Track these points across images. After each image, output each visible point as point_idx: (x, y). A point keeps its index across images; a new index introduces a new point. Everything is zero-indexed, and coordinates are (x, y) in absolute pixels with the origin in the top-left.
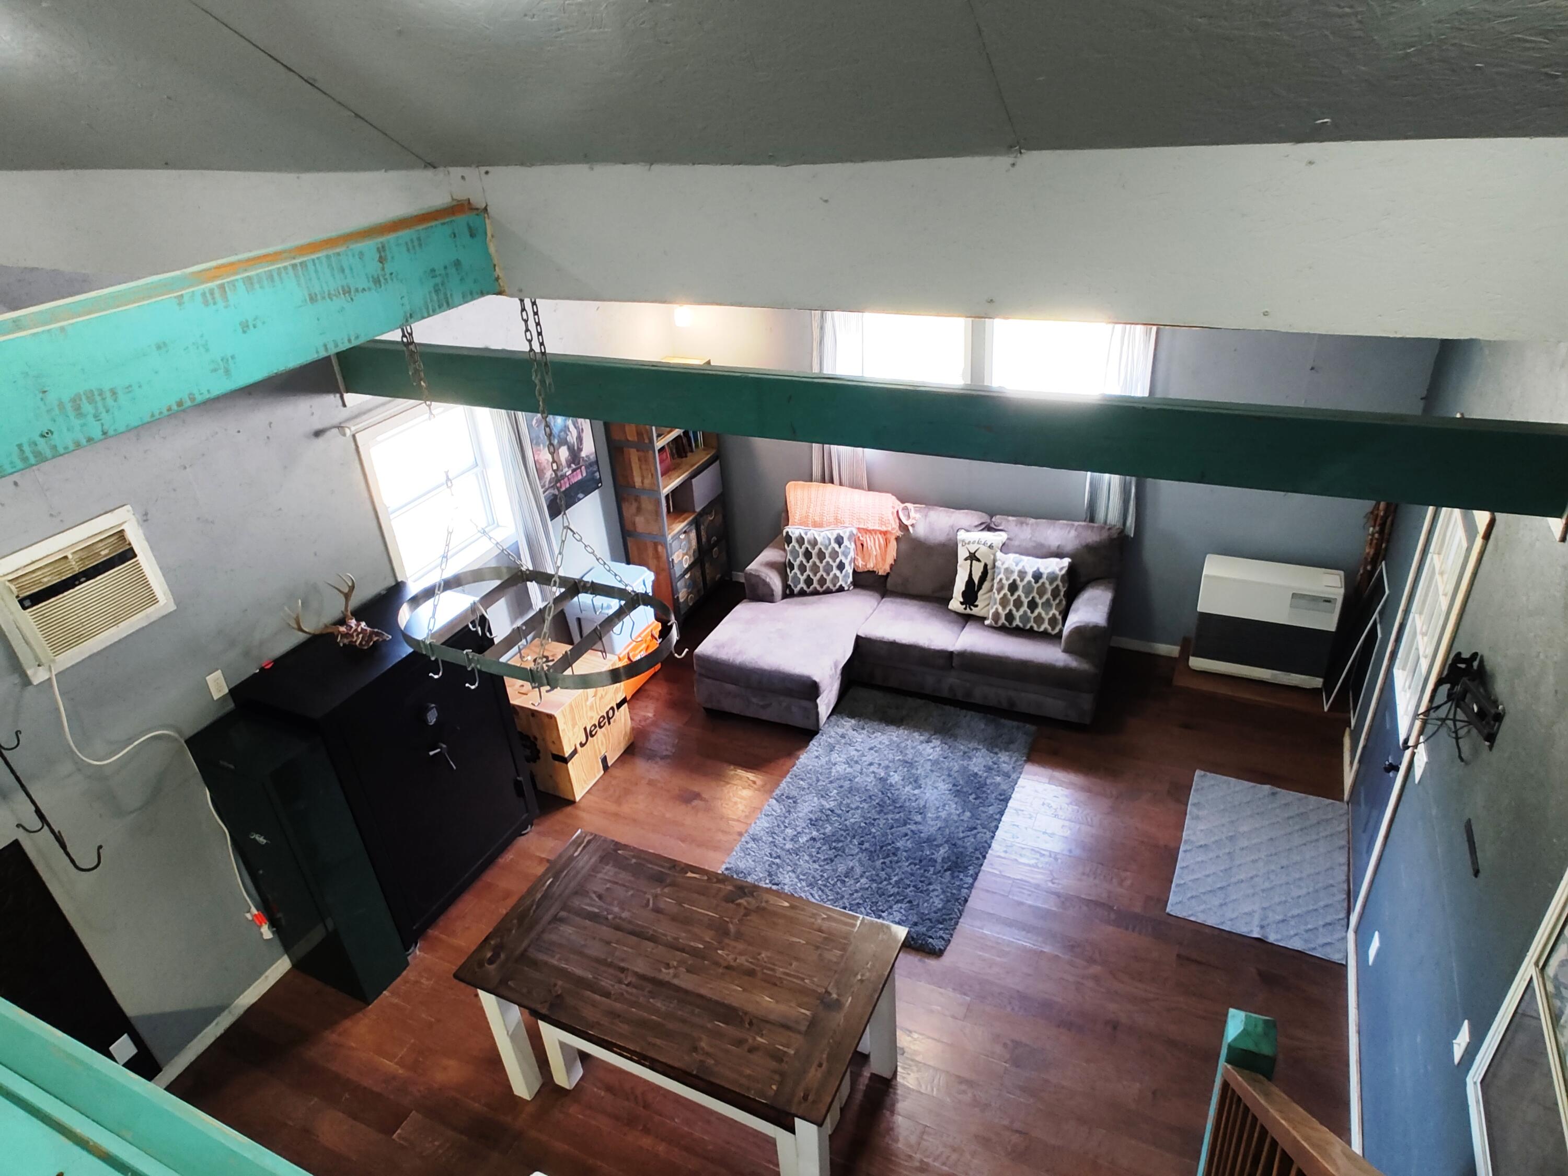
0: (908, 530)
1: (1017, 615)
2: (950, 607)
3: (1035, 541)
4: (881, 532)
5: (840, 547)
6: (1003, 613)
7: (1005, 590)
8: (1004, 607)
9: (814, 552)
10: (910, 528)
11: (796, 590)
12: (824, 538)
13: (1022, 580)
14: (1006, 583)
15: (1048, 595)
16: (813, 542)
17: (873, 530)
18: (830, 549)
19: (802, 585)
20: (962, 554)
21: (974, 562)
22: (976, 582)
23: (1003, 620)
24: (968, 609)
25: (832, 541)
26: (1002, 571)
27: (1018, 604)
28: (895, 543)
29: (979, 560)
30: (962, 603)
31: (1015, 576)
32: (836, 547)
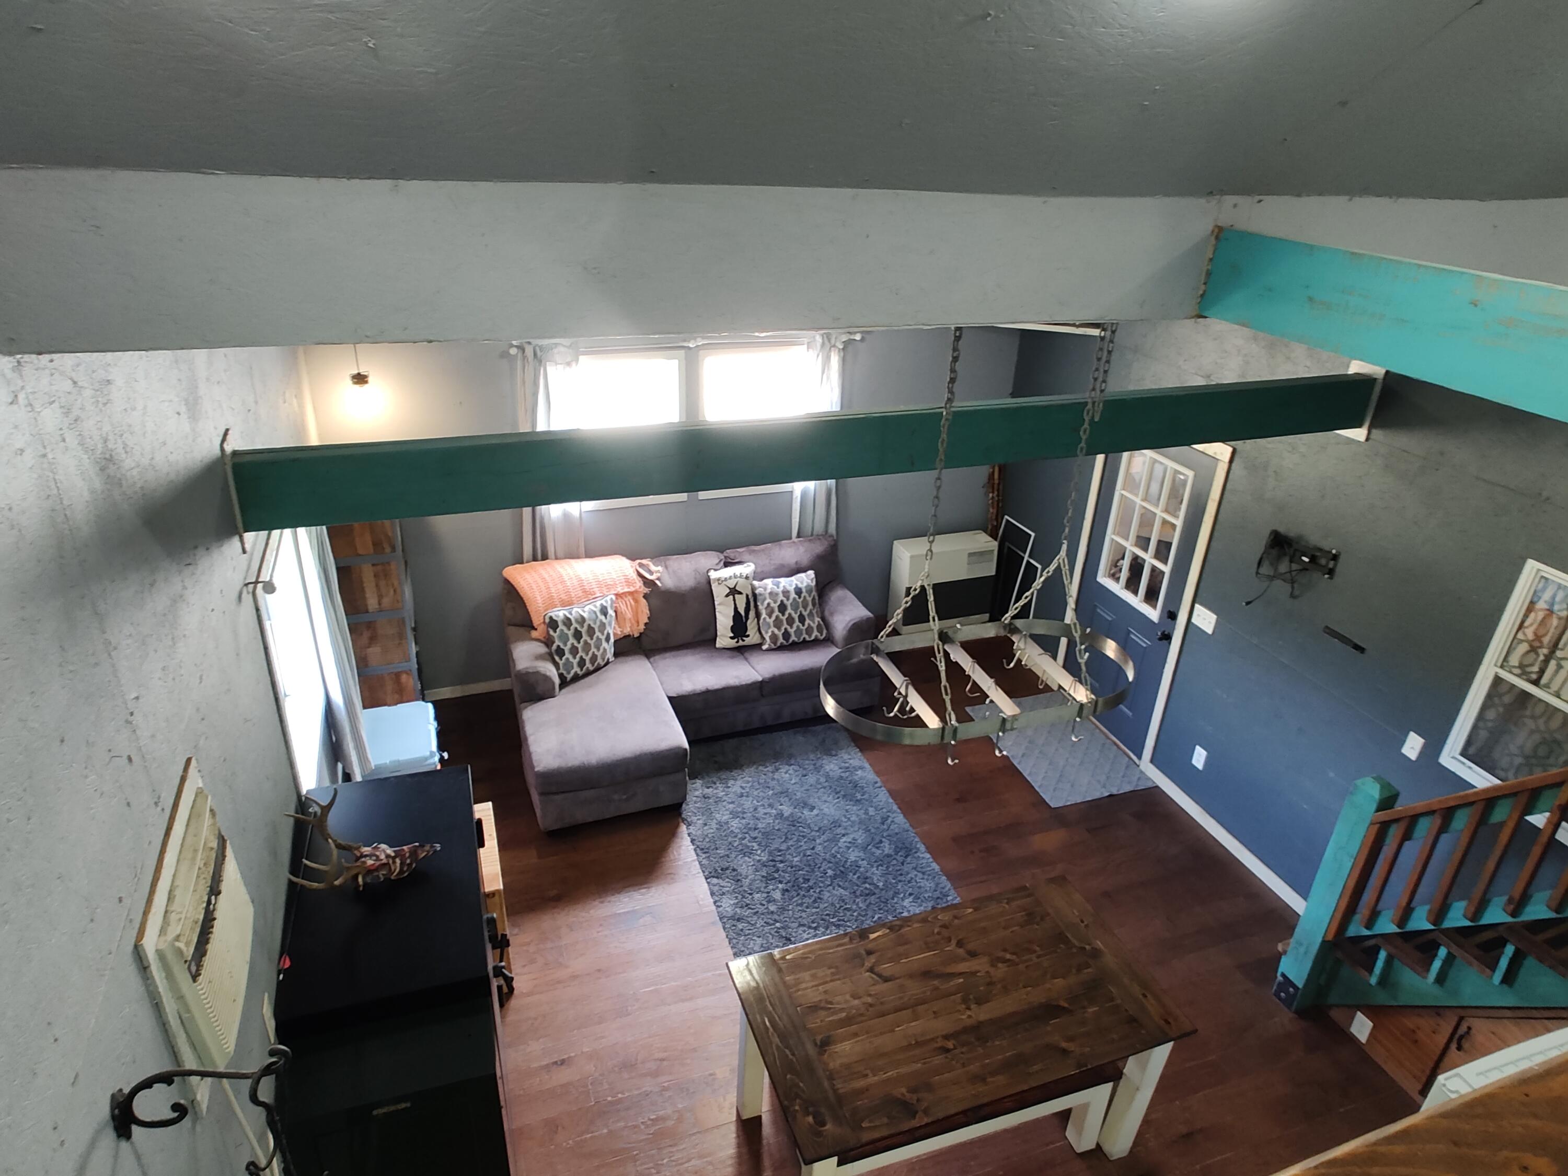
0: (655, 584)
1: (792, 631)
2: (717, 646)
3: (774, 564)
4: (631, 593)
5: (606, 618)
6: (780, 634)
7: (777, 613)
8: (779, 629)
9: (584, 631)
10: (658, 582)
11: (569, 677)
12: (589, 613)
13: (788, 599)
14: (775, 606)
15: (810, 607)
16: (580, 620)
17: (623, 593)
18: (598, 623)
19: (576, 669)
20: (719, 592)
21: (736, 596)
22: (743, 613)
23: (781, 640)
24: (740, 641)
25: (599, 614)
26: (767, 596)
27: (790, 621)
28: (645, 601)
29: (740, 593)
30: (732, 638)
31: (781, 597)
32: (603, 618)
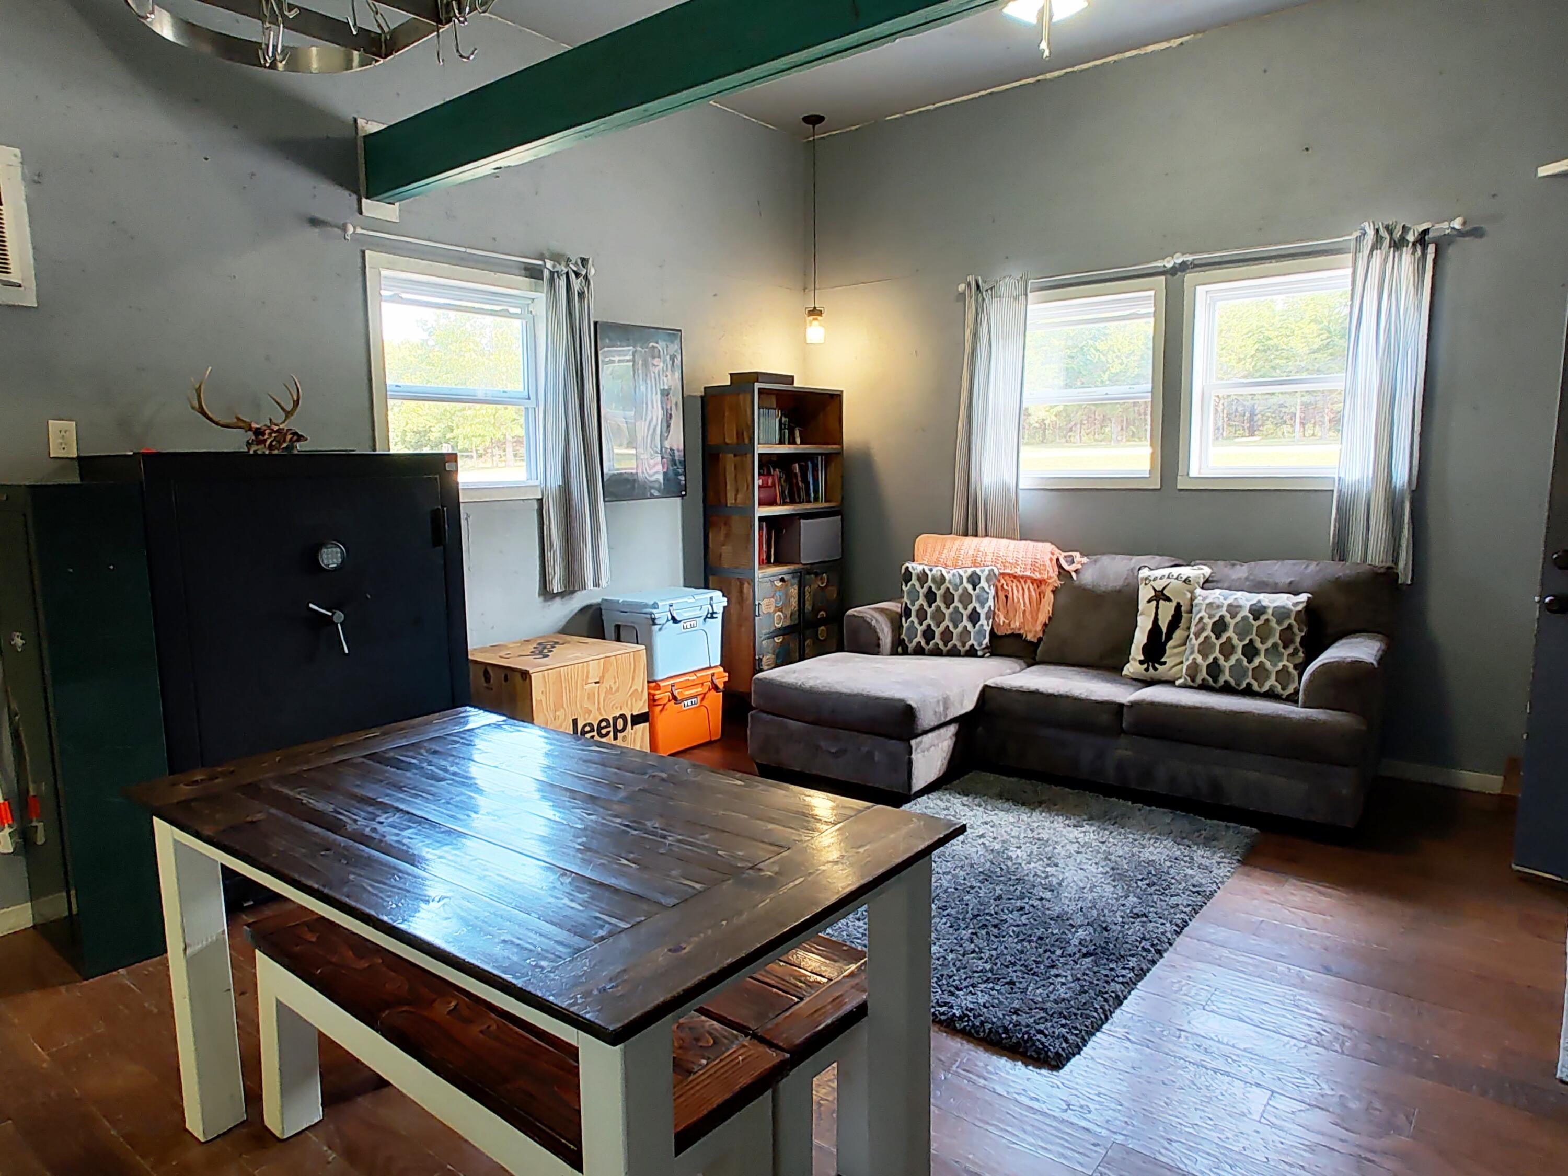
0: (1071, 577)
1: (1226, 665)
2: (1124, 673)
4: (1033, 581)
5: (974, 589)
6: (1203, 664)
7: (1208, 632)
8: (1205, 656)
9: (939, 593)
10: (1074, 575)
11: (911, 646)
12: (954, 575)
13: (1233, 617)
14: (1209, 622)
15: (1276, 638)
16: (938, 580)
17: (1022, 577)
18: (960, 590)
19: (919, 638)
20: (1145, 593)
21: (1161, 602)
22: (1164, 630)
23: (1203, 674)
24: (1151, 668)
25: (965, 580)
26: (1204, 607)
27: (1228, 648)
28: (1052, 596)
29: (1168, 599)
30: (1141, 662)
31: (1223, 611)
32: (970, 587)
